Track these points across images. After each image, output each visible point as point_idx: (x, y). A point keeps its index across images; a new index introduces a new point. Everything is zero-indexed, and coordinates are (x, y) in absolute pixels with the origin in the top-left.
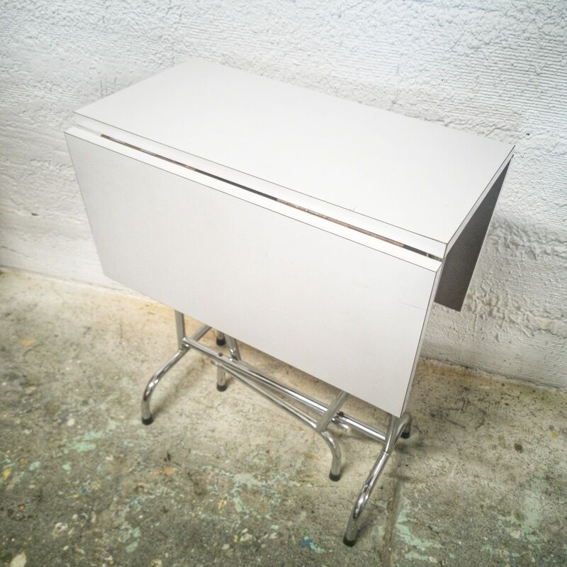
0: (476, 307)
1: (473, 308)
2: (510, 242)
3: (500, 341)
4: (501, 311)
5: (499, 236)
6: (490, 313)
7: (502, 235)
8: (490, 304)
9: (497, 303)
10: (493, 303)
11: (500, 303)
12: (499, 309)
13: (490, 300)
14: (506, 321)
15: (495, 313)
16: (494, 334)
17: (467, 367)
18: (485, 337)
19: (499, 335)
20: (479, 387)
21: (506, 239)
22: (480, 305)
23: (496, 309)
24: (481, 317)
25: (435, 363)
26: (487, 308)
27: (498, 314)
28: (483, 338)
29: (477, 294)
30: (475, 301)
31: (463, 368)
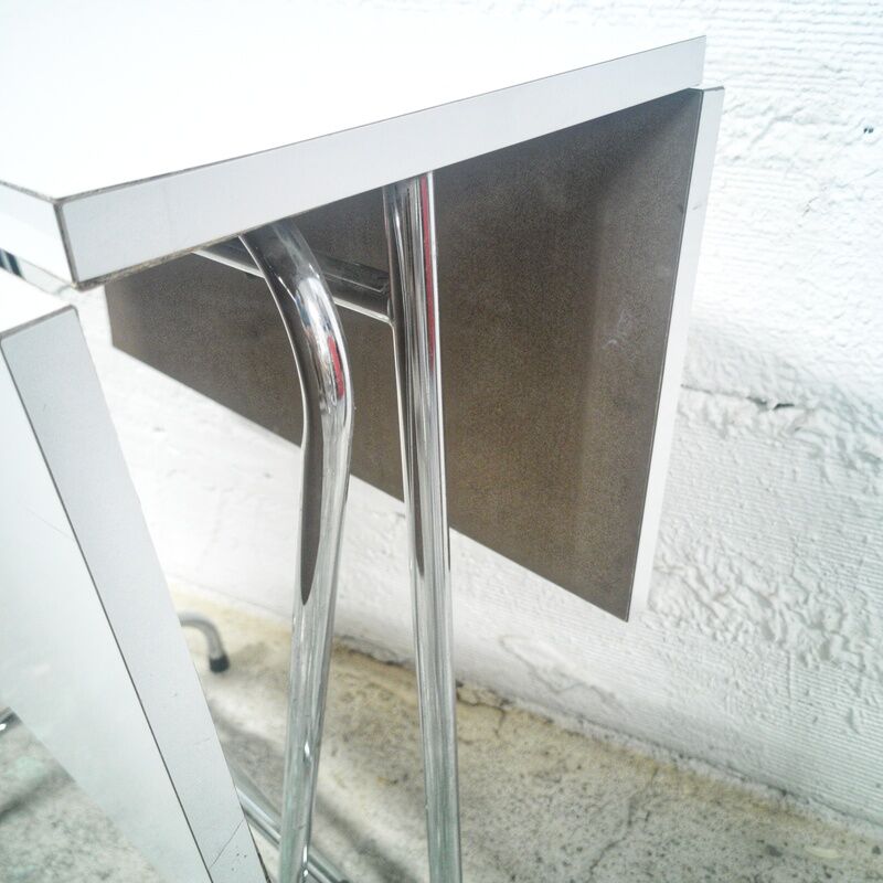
0: (785, 630)
1: (778, 635)
2: (856, 451)
3: (861, 730)
4: (852, 646)
5: (821, 435)
6: (825, 652)
7: (830, 431)
8: (820, 626)
9: (840, 624)
10: (830, 623)
11: (848, 625)
12: (846, 641)
13: (821, 613)
14: (870, 678)
15: (835, 650)
16: (844, 711)
17: (784, 793)
18: (820, 716)
19: (856, 713)
20: (809, 849)
21: (841, 443)
22: (795, 628)
23: (838, 640)
24: (802, 658)
25: (703, 769)
26: (815, 634)
27: (845, 656)
28: (816, 719)
29: (784, 596)
30: (781, 614)
31: (775, 793)
